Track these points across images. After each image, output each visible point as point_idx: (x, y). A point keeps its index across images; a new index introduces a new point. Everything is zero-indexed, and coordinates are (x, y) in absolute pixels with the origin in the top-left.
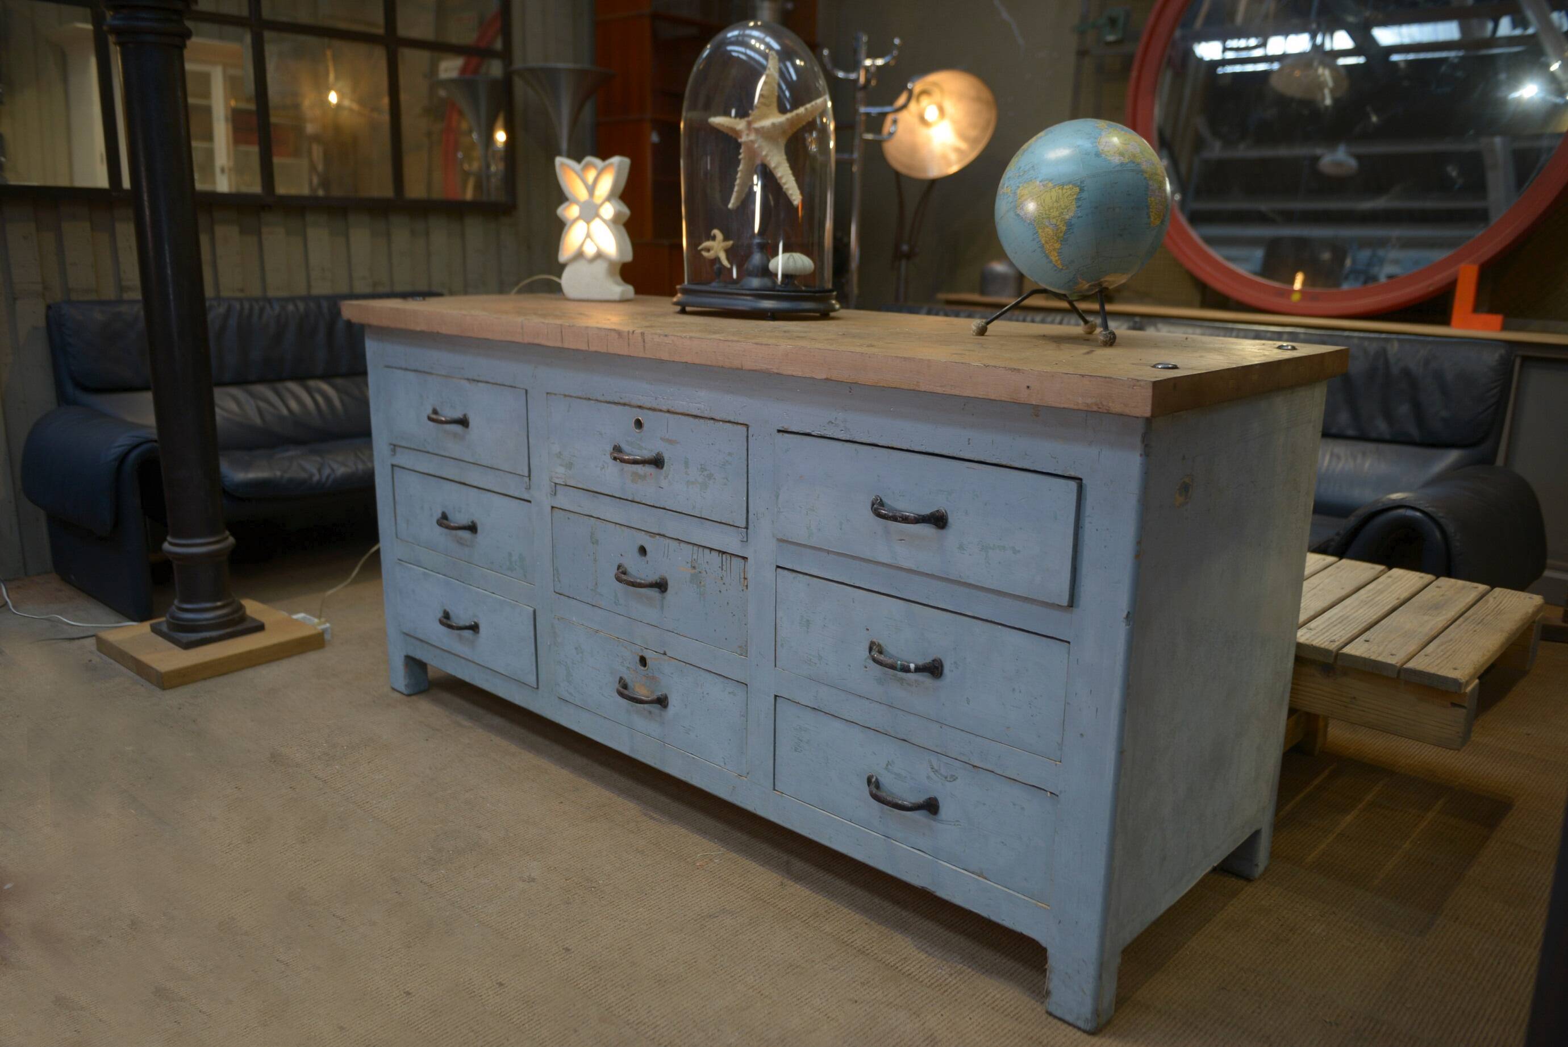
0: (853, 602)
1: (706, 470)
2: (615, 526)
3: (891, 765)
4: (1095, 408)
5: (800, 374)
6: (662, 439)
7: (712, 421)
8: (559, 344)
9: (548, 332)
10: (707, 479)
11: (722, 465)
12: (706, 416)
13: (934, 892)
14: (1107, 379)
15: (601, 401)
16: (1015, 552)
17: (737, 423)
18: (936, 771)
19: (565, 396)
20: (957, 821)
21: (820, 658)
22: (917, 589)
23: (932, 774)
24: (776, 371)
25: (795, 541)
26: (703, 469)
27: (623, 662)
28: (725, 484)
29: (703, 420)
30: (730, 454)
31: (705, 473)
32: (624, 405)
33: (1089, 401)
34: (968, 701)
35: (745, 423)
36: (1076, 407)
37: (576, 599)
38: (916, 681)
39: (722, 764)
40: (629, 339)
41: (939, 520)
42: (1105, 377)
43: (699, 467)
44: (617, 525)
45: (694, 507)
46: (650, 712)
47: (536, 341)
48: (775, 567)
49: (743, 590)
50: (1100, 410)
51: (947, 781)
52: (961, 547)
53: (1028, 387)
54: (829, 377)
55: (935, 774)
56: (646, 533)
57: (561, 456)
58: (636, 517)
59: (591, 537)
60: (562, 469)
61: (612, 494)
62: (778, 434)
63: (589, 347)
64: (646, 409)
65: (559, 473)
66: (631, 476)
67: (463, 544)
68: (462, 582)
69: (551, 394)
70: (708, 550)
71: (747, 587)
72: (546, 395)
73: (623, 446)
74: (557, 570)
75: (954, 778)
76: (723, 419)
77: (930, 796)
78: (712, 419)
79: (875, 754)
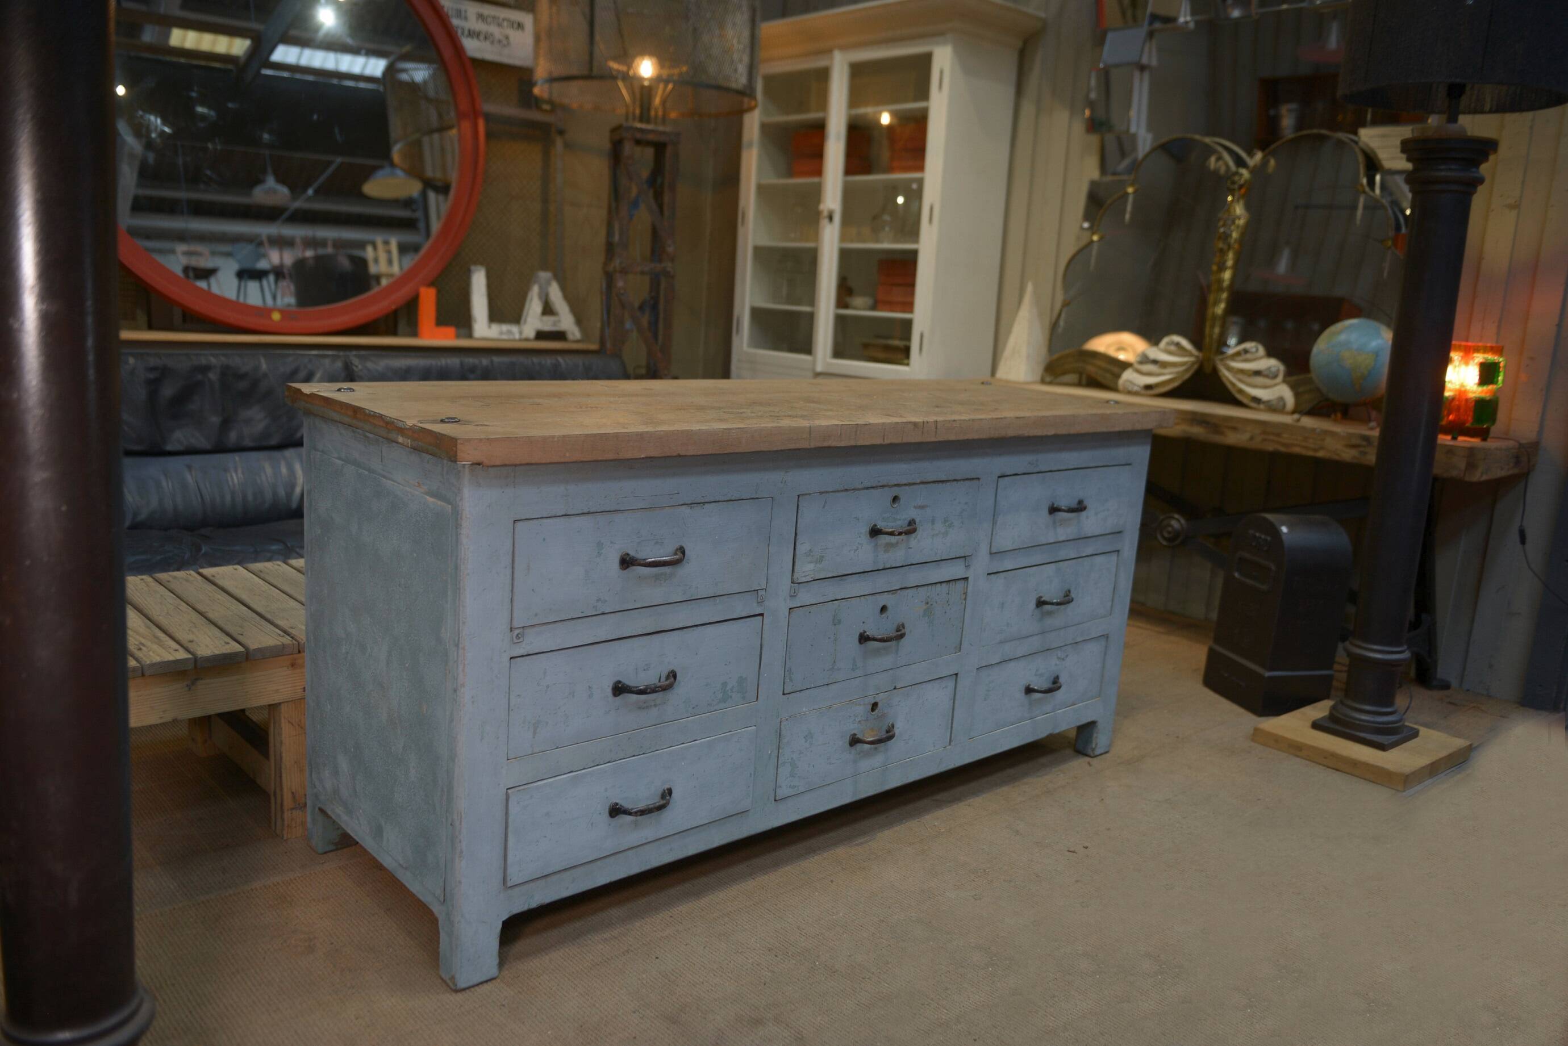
0: (1030, 576)
1: (948, 521)
2: (860, 599)
3: (1038, 672)
6: (914, 508)
7: (957, 482)
10: (947, 528)
11: (960, 513)
12: (950, 479)
16: (1109, 511)
17: (973, 479)
18: (1059, 658)
20: (1066, 682)
21: (1008, 624)
22: (1063, 551)
25: (1004, 551)
26: (945, 521)
27: (855, 720)
28: (961, 527)
30: (965, 503)
31: (947, 524)
34: (1080, 607)
35: (978, 477)
37: (810, 688)
38: (1057, 611)
39: (932, 748)
43: (943, 520)
44: (861, 597)
45: (935, 554)
46: (875, 752)
48: (986, 575)
49: (962, 603)
52: (1088, 518)
55: (1058, 661)
56: (887, 593)
57: (811, 554)
58: (882, 582)
59: (833, 620)
60: (811, 566)
61: (862, 571)
62: (1000, 479)
63: (884, 441)
64: (902, 485)
65: (806, 572)
66: (885, 547)
67: (647, 707)
68: (644, 754)
69: (803, 495)
70: (939, 585)
71: (965, 599)
72: (797, 497)
73: (880, 525)
74: (790, 670)
75: (1067, 657)
76: (963, 478)
77: (1055, 676)
78: (955, 480)
79: (1030, 669)
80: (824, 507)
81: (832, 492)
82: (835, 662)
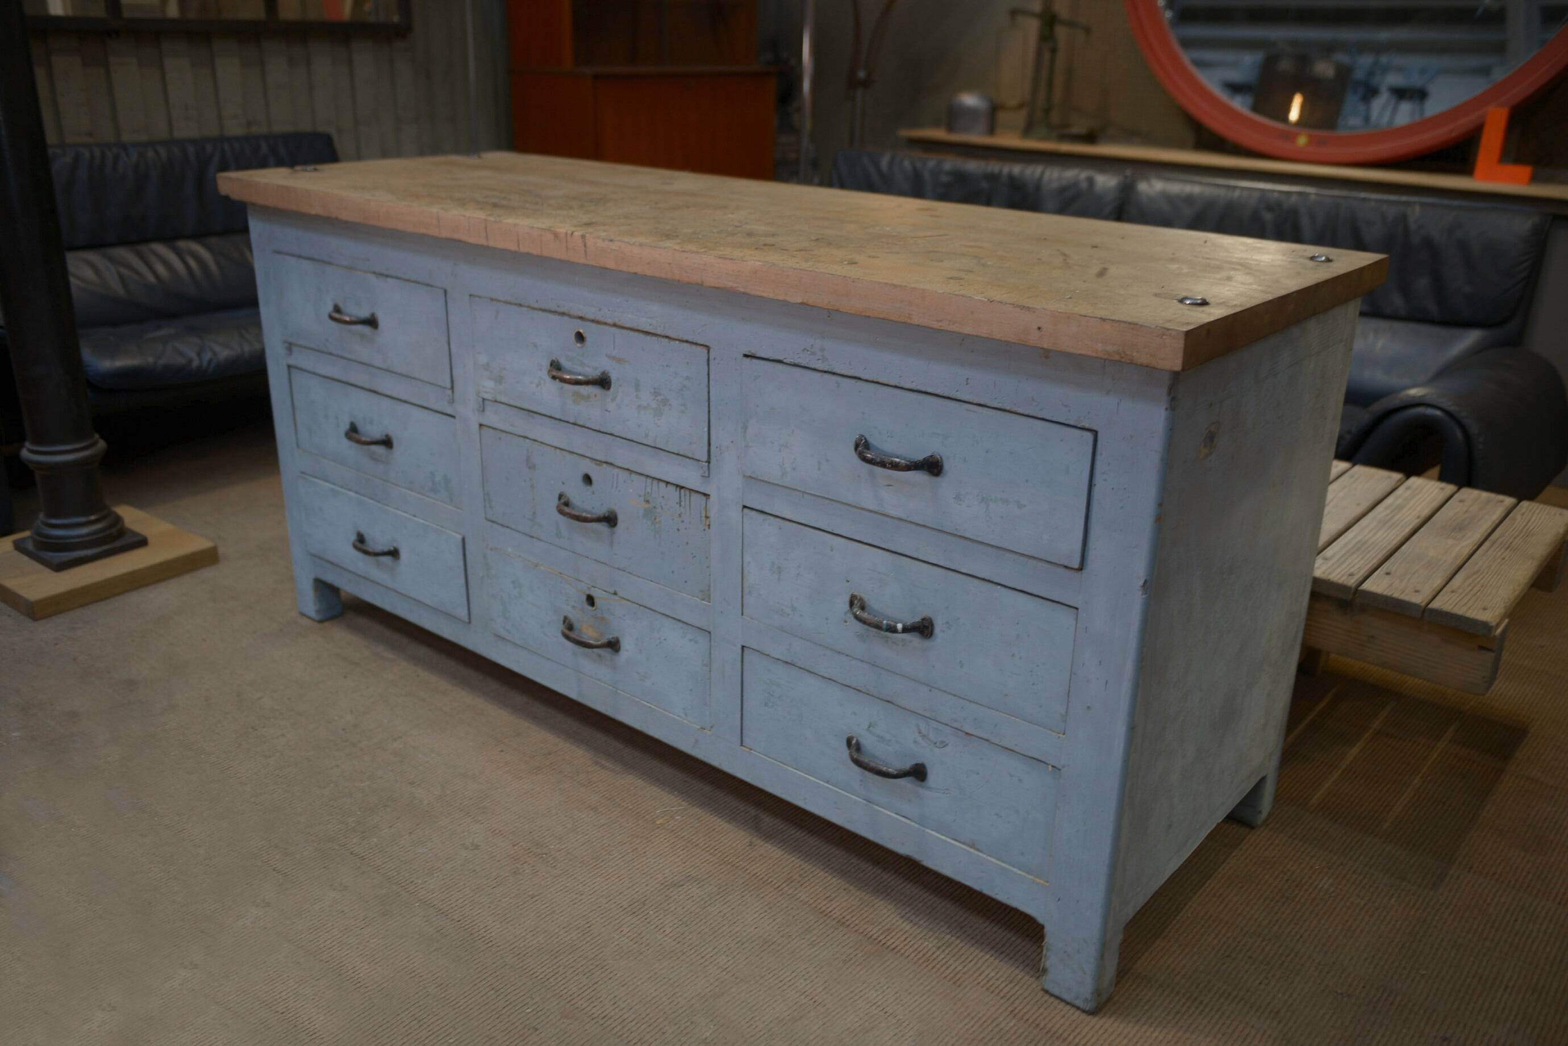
0: (832, 550)
1: (660, 395)
2: (556, 450)
4: (1117, 357)
5: (771, 296)
6: (606, 355)
7: (667, 340)
8: (483, 242)
9: (469, 228)
12: (659, 332)
13: (920, 861)
14: (1132, 326)
15: (534, 309)
16: (1021, 506)
17: (696, 344)
18: (925, 736)
19: (492, 299)
20: (947, 789)
21: (794, 609)
23: (919, 739)
24: (742, 290)
25: (768, 479)
26: (656, 393)
29: (656, 338)
30: (688, 378)
31: (659, 398)
32: (563, 314)
33: (1110, 348)
35: (706, 343)
36: (1094, 354)
37: (511, 529)
39: (683, 715)
40: (566, 242)
41: (933, 466)
42: (1130, 323)
43: (653, 391)
45: (647, 436)
47: (456, 236)
49: (704, 530)
50: (1123, 360)
51: (937, 747)
52: (958, 497)
53: (1039, 328)
54: (805, 301)
57: (489, 369)
58: (579, 441)
59: (527, 462)
60: (492, 384)
61: (550, 415)
62: (745, 358)
63: (519, 248)
64: (588, 320)
68: (378, 501)
69: (474, 296)
70: (664, 484)
71: (708, 523)
72: (469, 297)
73: (562, 362)
74: (489, 495)
75: (944, 745)
76: (680, 338)
77: (918, 762)
78: (667, 337)
79: (855, 714)
80: (496, 318)
81: (503, 302)
82: (534, 513)
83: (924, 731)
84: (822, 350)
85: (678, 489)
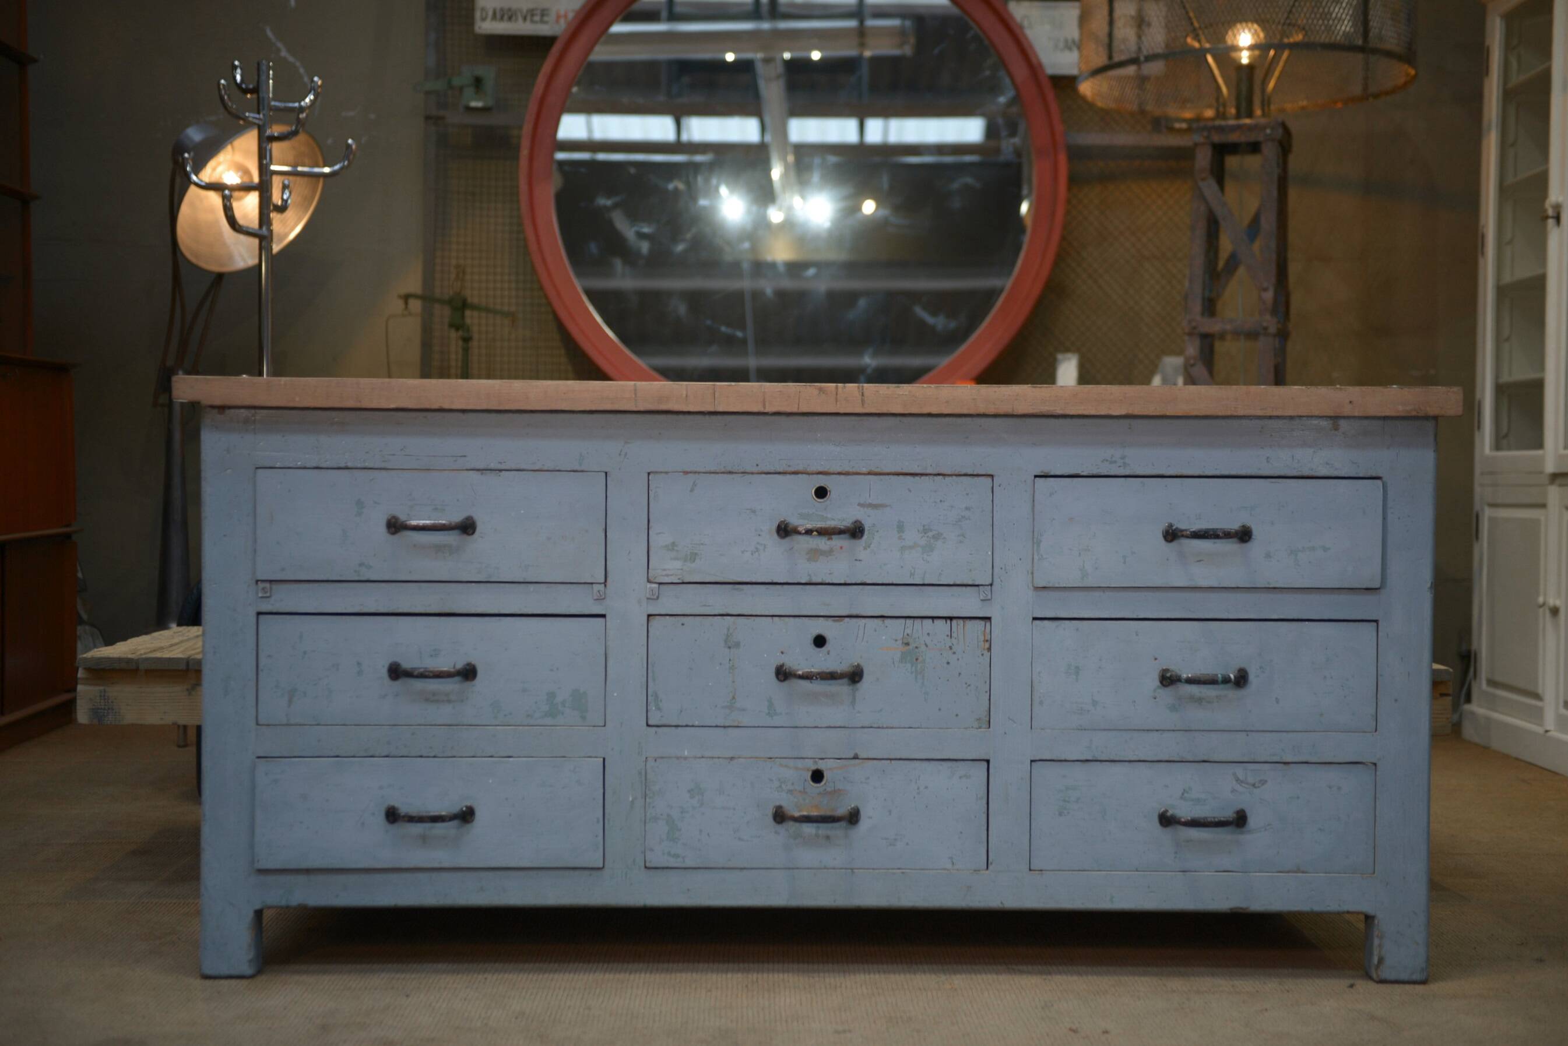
0: (1137, 635)
1: (931, 531)
2: (773, 619)
3: (1187, 793)
6: (859, 505)
7: (941, 477)
9: (687, 396)
10: (932, 541)
11: (956, 522)
12: (928, 471)
13: (1247, 910)
15: (752, 473)
16: (1325, 549)
17: (976, 475)
18: (1242, 782)
19: (686, 473)
20: (1268, 825)
21: (1095, 703)
22: (1215, 605)
23: (1237, 787)
25: (1064, 585)
26: (926, 530)
27: (780, 786)
28: (961, 542)
29: (926, 477)
30: (967, 509)
31: (930, 534)
32: (796, 473)
34: (1277, 701)
35: (988, 473)
37: (693, 726)
38: (1217, 697)
39: (949, 866)
40: (837, 394)
41: (1244, 535)
43: (921, 528)
44: (774, 618)
45: (912, 575)
46: (828, 837)
48: (1031, 619)
49: (982, 655)
51: (1255, 787)
52: (1268, 556)
53: (1351, 402)
54: (1129, 413)
55: (1241, 785)
56: (825, 618)
57: (675, 548)
58: (812, 601)
59: (726, 641)
60: (678, 564)
61: (770, 581)
62: (1037, 479)
63: (765, 408)
64: (834, 474)
65: (669, 570)
66: (807, 554)
67: (437, 701)
68: (435, 757)
69: (656, 472)
70: (930, 621)
71: (989, 649)
72: (646, 475)
73: (794, 521)
74: (656, 696)
75: (1263, 782)
76: (956, 473)
77: (1238, 809)
78: (939, 475)
79: (1166, 786)
80: (692, 490)
81: (704, 473)
82: (734, 698)
83: (1241, 776)
84: (1123, 458)
85: (949, 621)
